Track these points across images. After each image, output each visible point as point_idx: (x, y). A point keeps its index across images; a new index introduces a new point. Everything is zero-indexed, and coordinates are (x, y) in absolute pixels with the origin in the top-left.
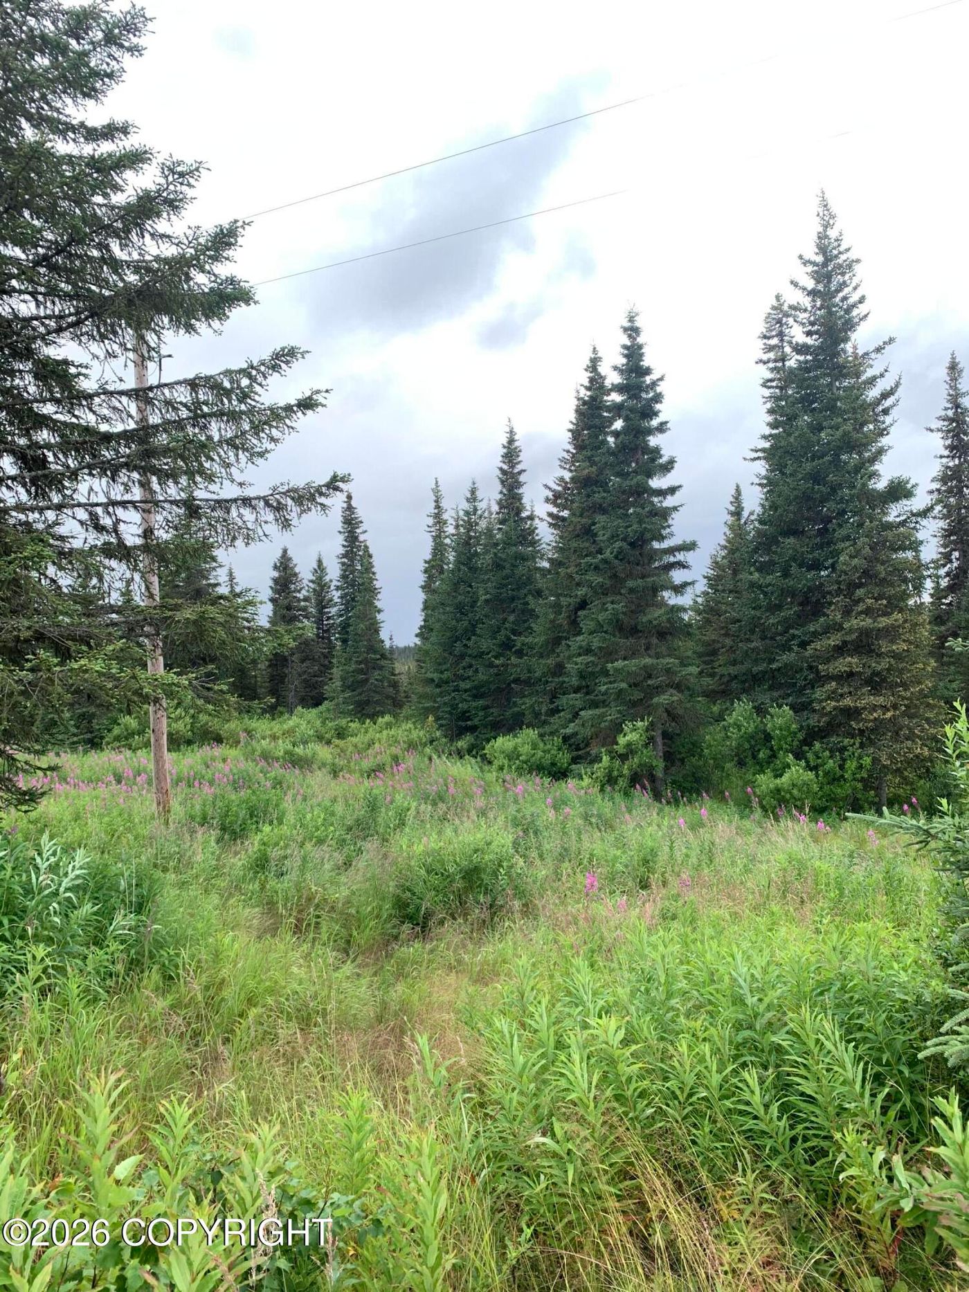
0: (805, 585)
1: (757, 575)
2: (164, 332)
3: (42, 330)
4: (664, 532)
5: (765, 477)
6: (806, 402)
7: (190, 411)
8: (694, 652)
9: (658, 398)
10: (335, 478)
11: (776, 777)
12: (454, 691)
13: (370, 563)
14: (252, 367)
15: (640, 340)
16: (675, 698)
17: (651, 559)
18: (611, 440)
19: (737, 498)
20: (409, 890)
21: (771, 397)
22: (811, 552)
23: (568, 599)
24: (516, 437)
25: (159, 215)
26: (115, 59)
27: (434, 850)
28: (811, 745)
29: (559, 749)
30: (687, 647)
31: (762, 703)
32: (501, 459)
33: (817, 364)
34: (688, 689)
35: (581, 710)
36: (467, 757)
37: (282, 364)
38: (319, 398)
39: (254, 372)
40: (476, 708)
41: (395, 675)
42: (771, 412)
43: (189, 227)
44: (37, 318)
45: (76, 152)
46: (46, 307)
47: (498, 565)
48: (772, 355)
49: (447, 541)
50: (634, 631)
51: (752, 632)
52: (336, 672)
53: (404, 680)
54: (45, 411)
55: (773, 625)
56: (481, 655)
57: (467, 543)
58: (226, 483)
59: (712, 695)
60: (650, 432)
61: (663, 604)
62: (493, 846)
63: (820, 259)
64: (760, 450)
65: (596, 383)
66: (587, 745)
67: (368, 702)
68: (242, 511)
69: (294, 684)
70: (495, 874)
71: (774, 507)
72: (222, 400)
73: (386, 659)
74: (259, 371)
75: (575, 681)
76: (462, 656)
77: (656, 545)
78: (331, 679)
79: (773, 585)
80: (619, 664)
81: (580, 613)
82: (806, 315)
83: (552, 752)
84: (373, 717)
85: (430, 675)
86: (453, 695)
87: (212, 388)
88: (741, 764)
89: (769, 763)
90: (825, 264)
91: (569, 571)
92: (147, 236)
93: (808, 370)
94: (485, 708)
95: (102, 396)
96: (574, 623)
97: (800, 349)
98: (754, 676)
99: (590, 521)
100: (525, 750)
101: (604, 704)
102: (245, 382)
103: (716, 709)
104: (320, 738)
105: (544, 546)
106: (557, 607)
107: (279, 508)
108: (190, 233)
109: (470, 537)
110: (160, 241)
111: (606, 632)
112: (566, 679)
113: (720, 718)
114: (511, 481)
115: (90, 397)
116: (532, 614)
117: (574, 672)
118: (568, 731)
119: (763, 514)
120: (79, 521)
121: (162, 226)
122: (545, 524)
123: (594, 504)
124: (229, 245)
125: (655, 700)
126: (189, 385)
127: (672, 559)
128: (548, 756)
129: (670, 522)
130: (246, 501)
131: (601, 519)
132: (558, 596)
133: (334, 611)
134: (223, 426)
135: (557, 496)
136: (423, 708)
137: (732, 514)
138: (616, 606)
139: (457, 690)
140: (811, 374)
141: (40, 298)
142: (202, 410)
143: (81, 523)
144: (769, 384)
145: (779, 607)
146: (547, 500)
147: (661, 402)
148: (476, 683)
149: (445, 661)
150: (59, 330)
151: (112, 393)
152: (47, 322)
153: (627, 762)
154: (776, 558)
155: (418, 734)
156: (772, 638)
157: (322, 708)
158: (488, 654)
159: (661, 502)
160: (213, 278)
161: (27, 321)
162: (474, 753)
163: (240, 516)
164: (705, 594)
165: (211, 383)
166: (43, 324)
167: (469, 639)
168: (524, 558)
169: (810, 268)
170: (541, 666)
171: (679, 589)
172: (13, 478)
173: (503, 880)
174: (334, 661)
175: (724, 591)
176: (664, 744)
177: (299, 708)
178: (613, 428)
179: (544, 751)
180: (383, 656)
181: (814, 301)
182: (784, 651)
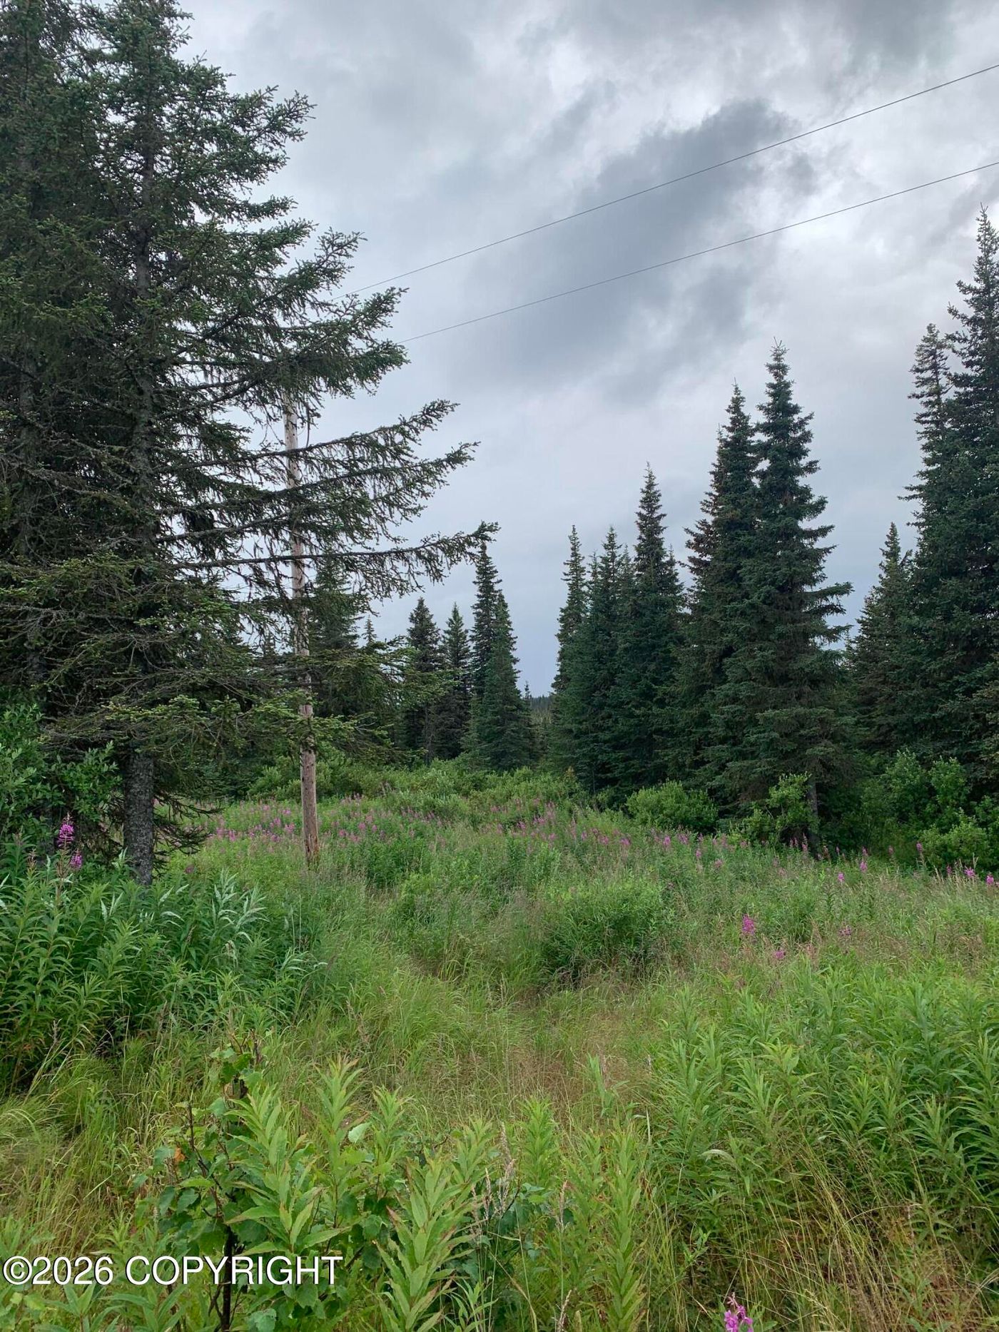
0: (968, 629)
1: (916, 619)
2: (320, 394)
3: (210, 398)
4: (815, 575)
5: (922, 516)
6: (967, 436)
7: (346, 468)
8: (849, 702)
9: (807, 437)
10: (483, 528)
11: (943, 832)
12: (593, 742)
13: (506, 613)
14: (405, 424)
15: (787, 378)
16: (831, 750)
17: (802, 603)
18: (756, 481)
19: (892, 538)
20: (559, 939)
21: (926, 433)
22: (976, 593)
23: (712, 646)
24: (655, 482)
25: (317, 285)
26: (278, 144)
27: (582, 900)
28: (979, 800)
29: (705, 803)
30: (842, 695)
31: (924, 754)
32: (640, 504)
33: (979, 397)
34: (844, 739)
35: (728, 761)
36: (608, 810)
37: (433, 419)
38: (468, 451)
39: (407, 428)
40: (616, 759)
41: (531, 726)
42: (926, 448)
43: (347, 296)
44: (205, 386)
45: (240, 230)
46: (212, 376)
47: (637, 613)
48: (926, 389)
49: (585, 589)
50: (784, 679)
51: (913, 679)
52: (473, 723)
53: (540, 730)
54: (212, 473)
55: (935, 671)
56: (620, 705)
57: (605, 591)
58: (382, 538)
59: (869, 747)
60: (799, 471)
61: (815, 650)
62: (642, 897)
63: (979, 286)
64: (915, 488)
65: (739, 423)
66: (735, 799)
67: (504, 754)
68: (395, 563)
69: (431, 735)
70: (645, 925)
71: (934, 547)
72: (377, 457)
73: (522, 709)
74: (411, 427)
75: (721, 732)
76: (601, 706)
77: (807, 589)
78: (467, 730)
79: (935, 629)
80: (770, 713)
81: (725, 660)
82: (967, 345)
83: (698, 806)
84: (511, 768)
85: (568, 726)
86: (592, 746)
87: (367, 446)
88: (903, 818)
89: (933, 818)
90: (987, 291)
91: (713, 617)
92: (308, 305)
93: (968, 403)
94: (626, 759)
95: (266, 458)
96: (719, 671)
97: (959, 381)
98: (915, 726)
99: (735, 565)
100: (669, 803)
101: (753, 755)
102: (398, 438)
103: (873, 762)
104: (458, 789)
105: (685, 591)
106: (701, 654)
107: (430, 559)
108: (347, 301)
109: (609, 585)
110: (320, 310)
111: (754, 680)
112: (711, 730)
113: (879, 770)
114: (650, 527)
115: (254, 458)
116: (673, 662)
117: (720, 723)
118: (715, 783)
119: (922, 554)
120: (244, 576)
121: (321, 295)
122: (687, 569)
123: (739, 548)
124: (385, 311)
125: (809, 752)
126: (346, 444)
127: (824, 603)
128: (693, 810)
129: (822, 564)
130: (399, 554)
131: (747, 563)
132: (700, 643)
133: (469, 661)
134: (377, 482)
135: (699, 540)
136: (561, 760)
137: (887, 555)
138: (764, 654)
139: (596, 740)
140: (973, 407)
141: (208, 368)
142: (357, 467)
143: (246, 578)
144: (923, 419)
145: (942, 652)
146: (689, 545)
147: (810, 441)
148: (616, 733)
149: (583, 711)
150: (228, 397)
151: (274, 454)
152: (215, 390)
153: (779, 817)
154: (936, 600)
155: (557, 786)
156: (935, 686)
157: (458, 759)
158: (628, 703)
159: (811, 544)
160: (370, 344)
161: (194, 390)
162: (615, 806)
163: (394, 568)
164: (860, 639)
165: (366, 441)
166: (211, 392)
167: (608, 689)
168: (664, 605)
169: (970, 296)
170: (684, 716)
171: (833, 634)
172: (182, 538)
173: (653, 931)
174: (471, 712)
175: (880, 636)
176: (818, 798)
177: (436, 759)
178: (758, 468)
179: (689, 805)
180: (519, 707)
181: (974, 330)
182: (947, 699)
